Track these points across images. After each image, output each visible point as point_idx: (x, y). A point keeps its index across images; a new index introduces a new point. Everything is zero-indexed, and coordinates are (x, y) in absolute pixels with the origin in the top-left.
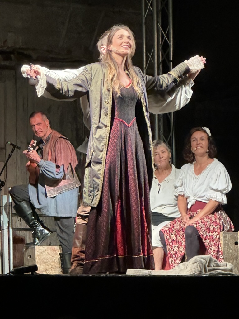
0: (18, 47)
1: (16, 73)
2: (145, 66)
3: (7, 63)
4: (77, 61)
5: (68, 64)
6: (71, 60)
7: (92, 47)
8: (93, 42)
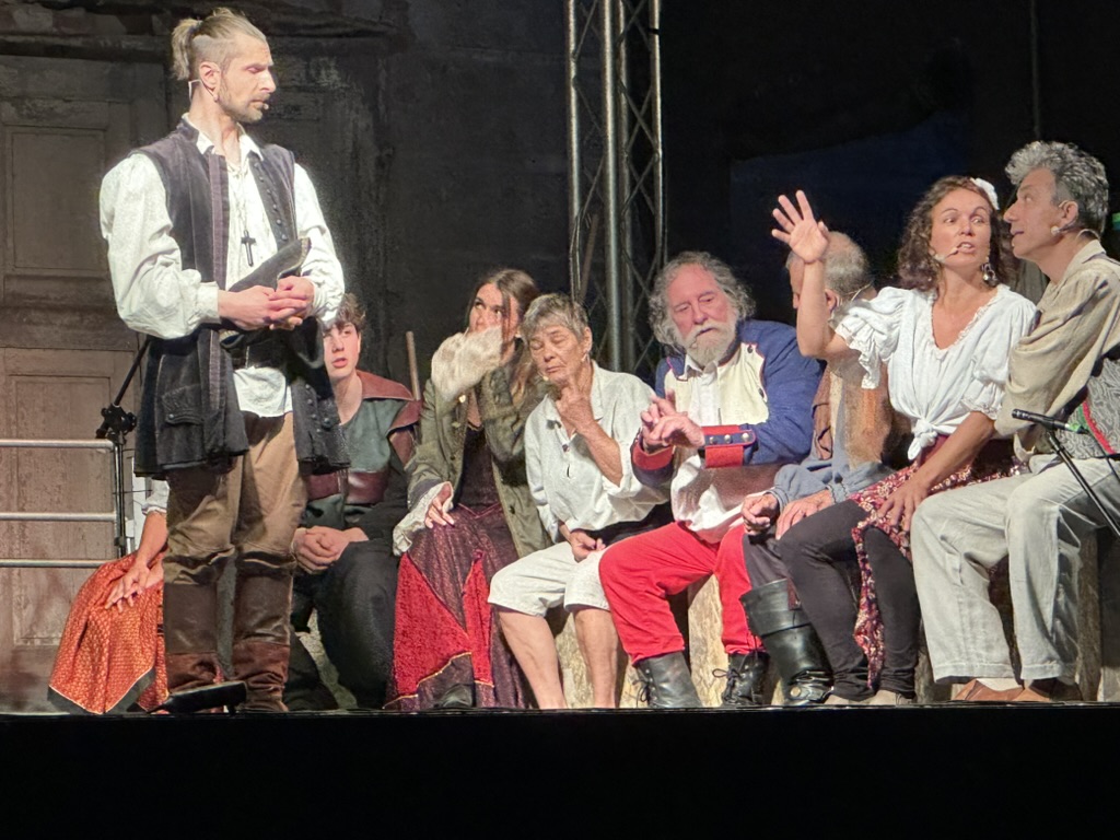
2: (572, 47)
3: (139, 43)
4: (359, 33)
5: (330, 42)
6: (340, 30)
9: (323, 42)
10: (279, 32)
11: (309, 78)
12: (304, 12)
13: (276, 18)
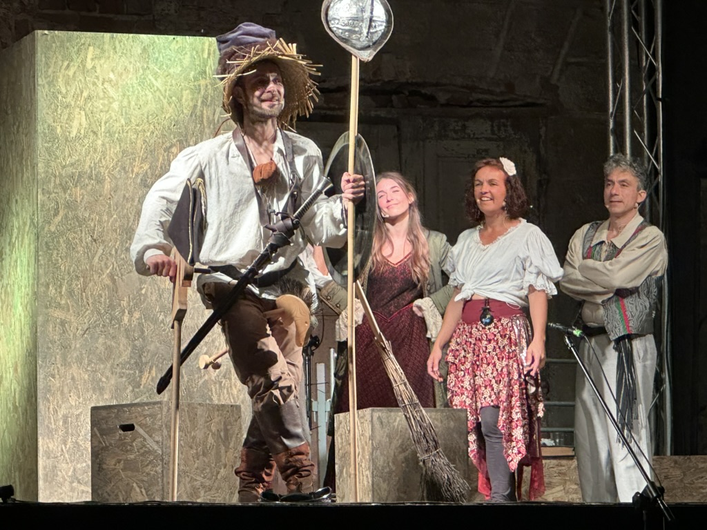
0: (404, 80)
1: (398, 129)
2: (611, 110)
3: (382, 113)
4: (529, 105)
5: (509, 110)
6: (517, 103)
7: (556, 76)
8: (559, 67)
9: (504, 111)
10: (479, 104)
11: (493, 132)
12: (491, 92)
13: (476, 96)
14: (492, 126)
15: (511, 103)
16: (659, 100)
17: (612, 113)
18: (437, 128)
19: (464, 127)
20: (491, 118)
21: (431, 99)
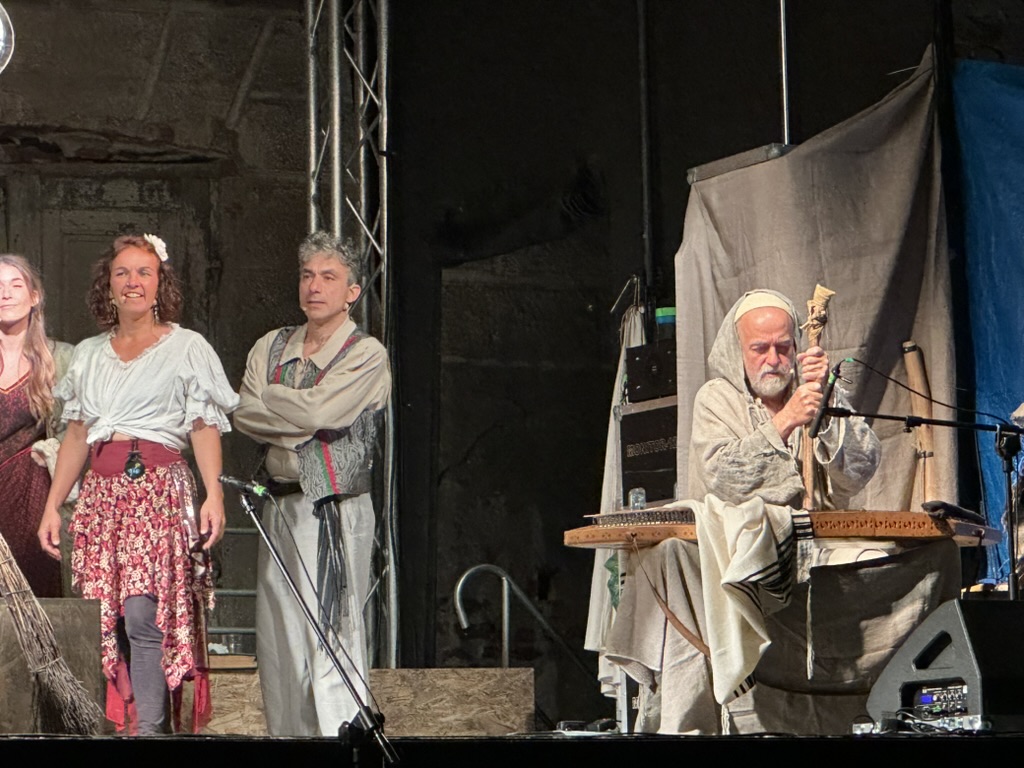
2: (313, 169)
4: (195, 160)
5: (166, 167)
6: (177, 157)
7: (234, 118)
8: (238, 105)
9: (159, 168)
10: (122, 158)
11: (142, 200)
12: (140, 141)
13: (118, 146)
14: (140, 190)
15: (169, 157)
16: (383, 153)
17: (314, 173)
18: (61, 193)
19: (100, 192)
20: (140, 178)
21: (54, 151)
